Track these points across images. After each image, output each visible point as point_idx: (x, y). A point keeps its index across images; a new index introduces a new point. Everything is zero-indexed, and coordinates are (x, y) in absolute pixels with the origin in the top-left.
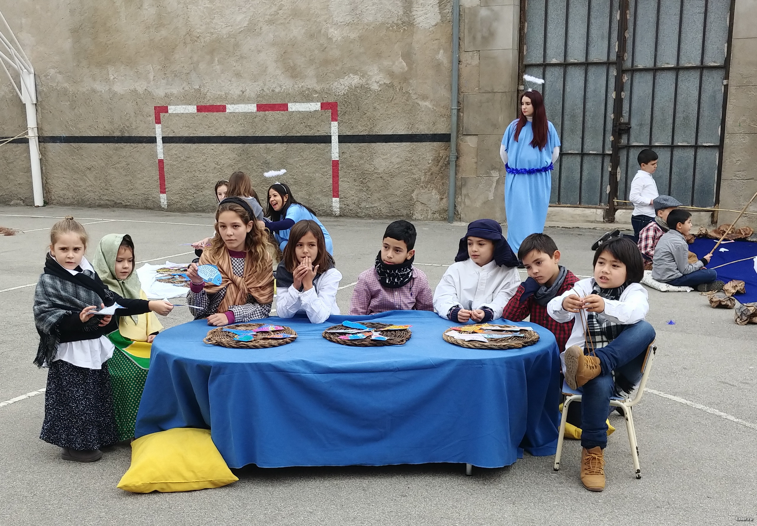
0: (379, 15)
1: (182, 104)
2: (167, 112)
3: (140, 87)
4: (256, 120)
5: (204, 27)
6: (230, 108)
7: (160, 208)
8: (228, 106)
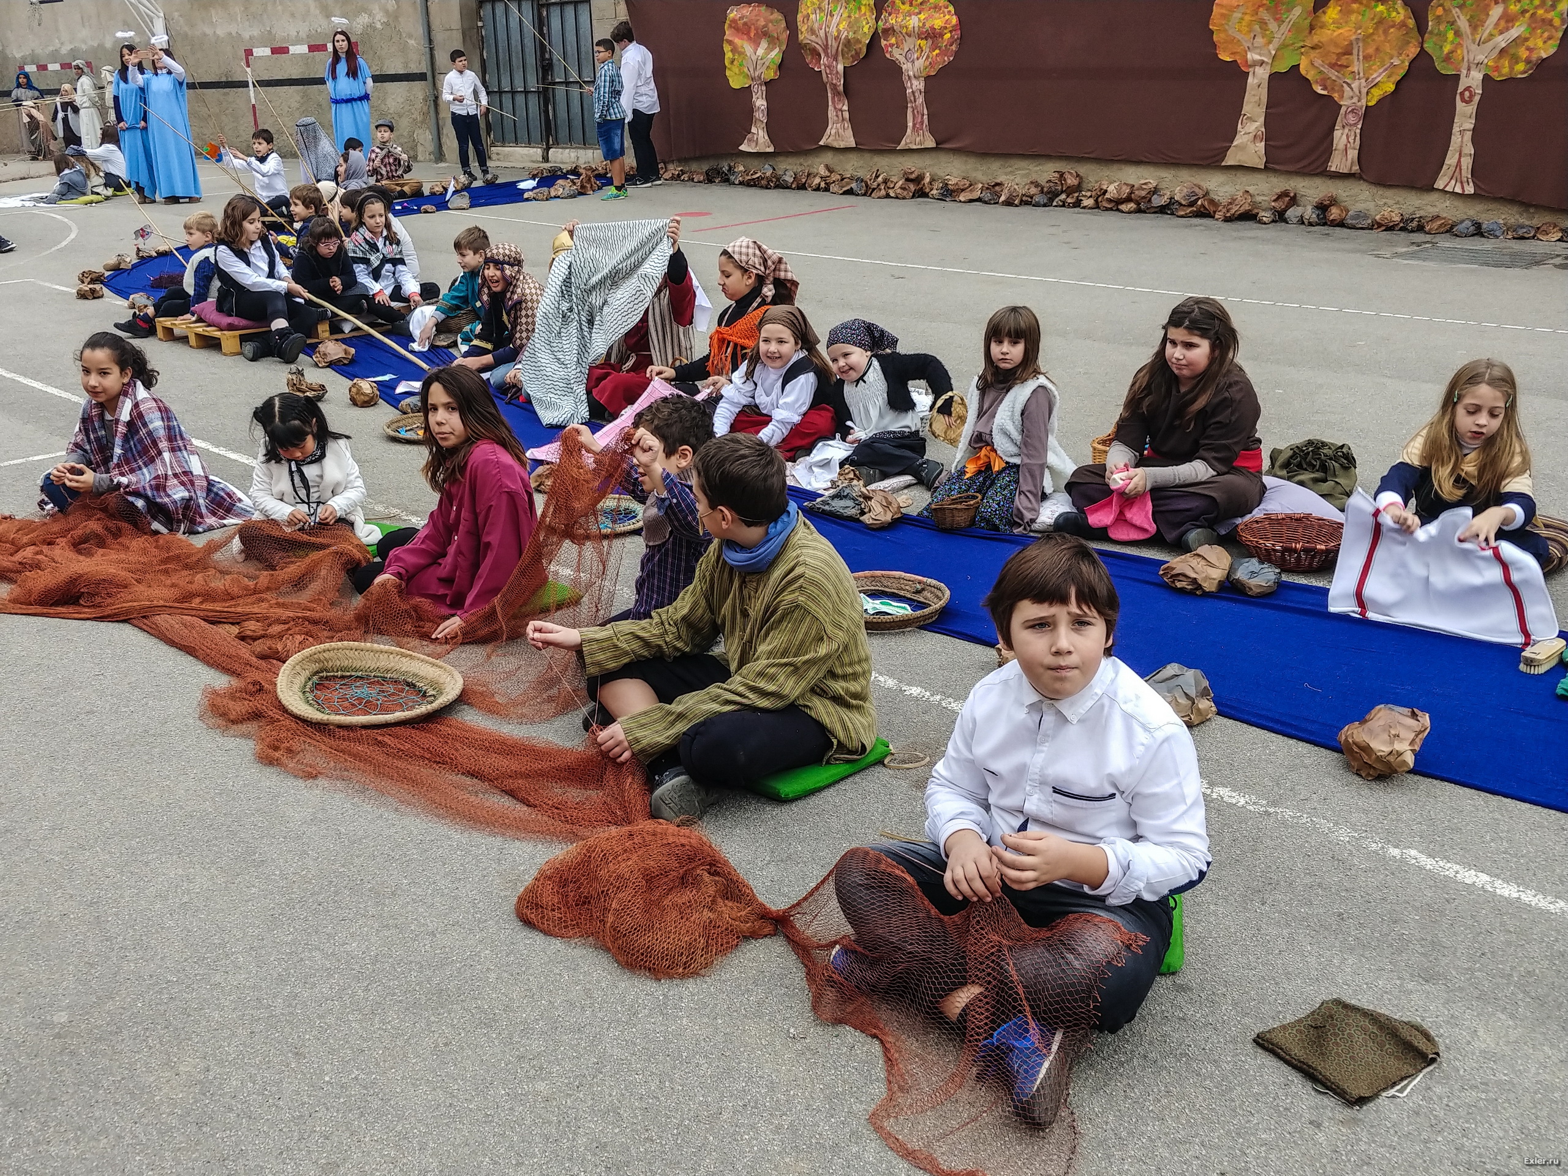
1: (262, 47)
2: (253, 55)
4: (309, 61)
6: (292, 50)
8: (290, 48)
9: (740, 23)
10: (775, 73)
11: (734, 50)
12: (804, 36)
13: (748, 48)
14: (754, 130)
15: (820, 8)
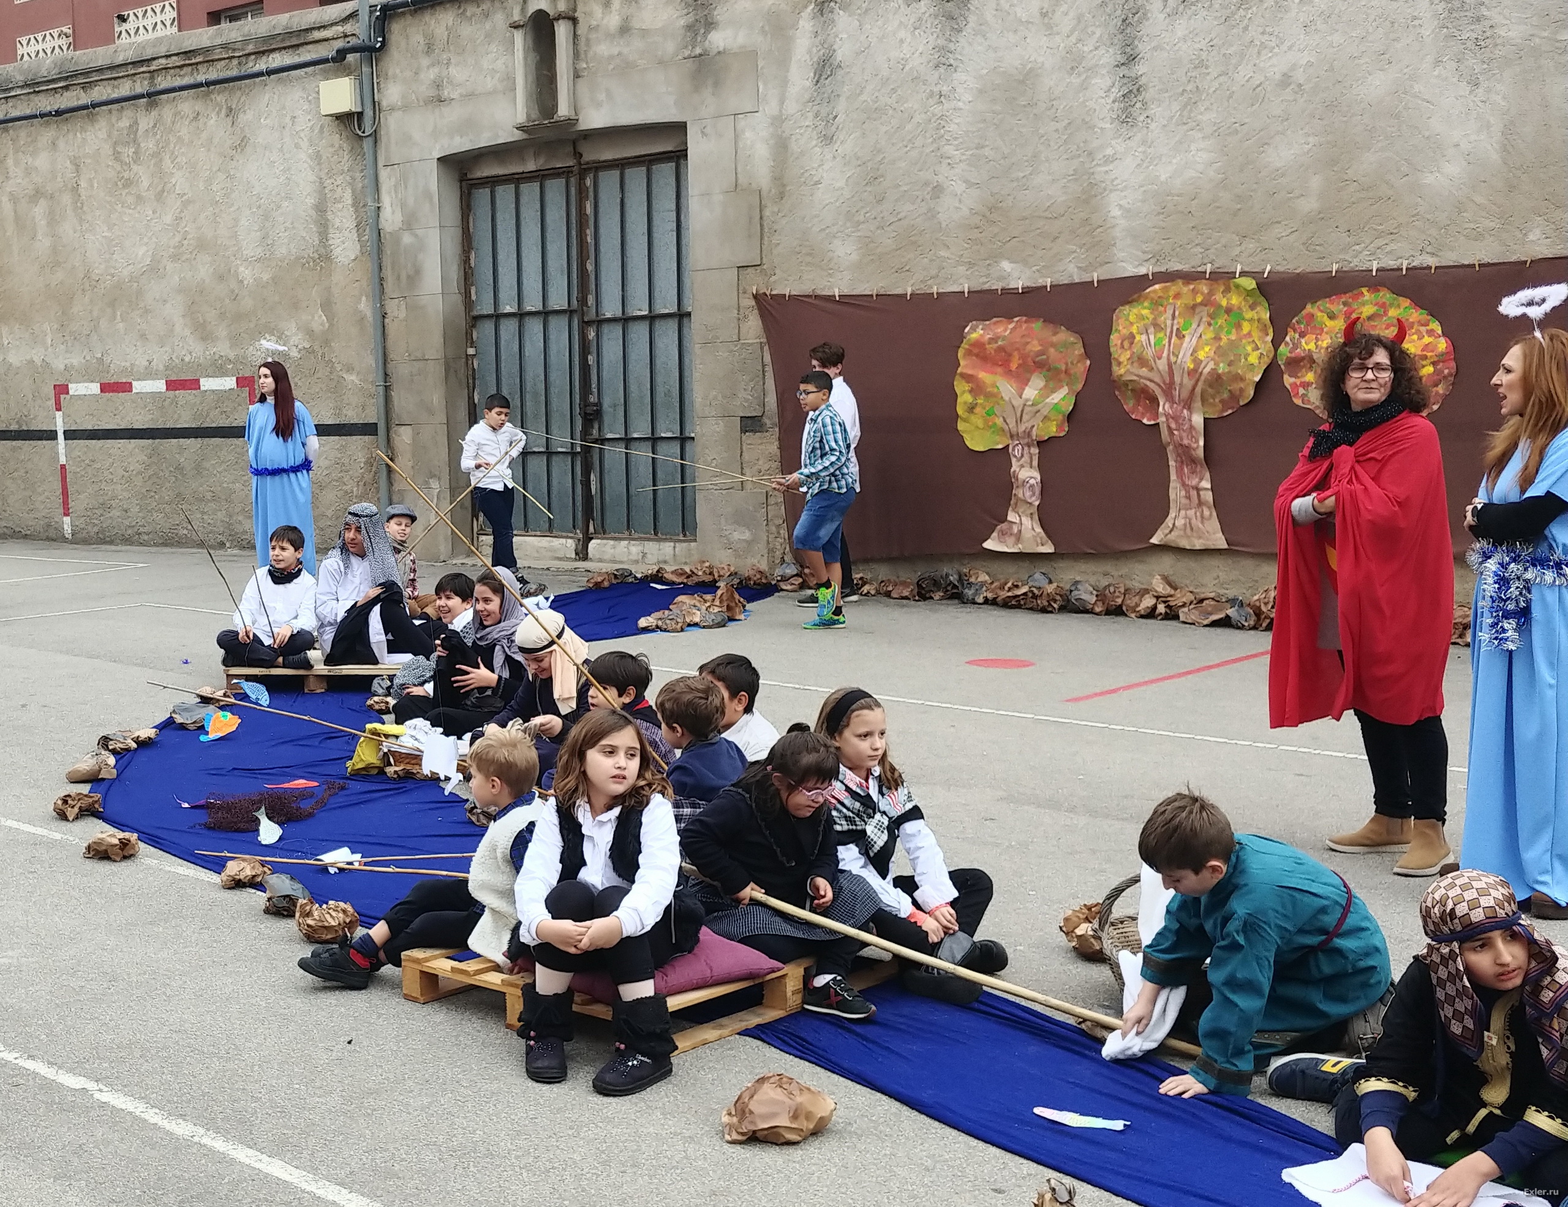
0: (292, 246)
1: (85, 381)
2: (68, 393)
3: (37, 355)
4: (166, 403)
5: (103, 266)
6: (138, 386)
7: (64, 540)
8: (135, 384)
9: (991, 348)
10: (1060, 427)
11: (978, 389)
12: (1123, 368)
13: (1006, 388)
14: (1012, 516)
15: (1156, 325)
